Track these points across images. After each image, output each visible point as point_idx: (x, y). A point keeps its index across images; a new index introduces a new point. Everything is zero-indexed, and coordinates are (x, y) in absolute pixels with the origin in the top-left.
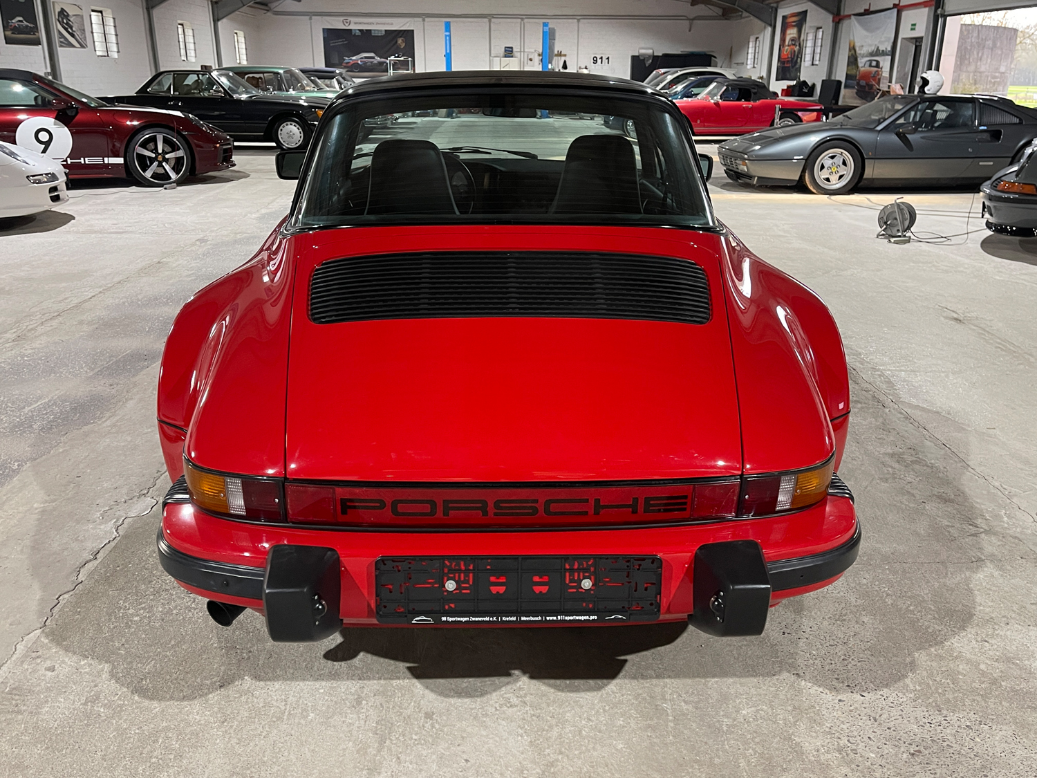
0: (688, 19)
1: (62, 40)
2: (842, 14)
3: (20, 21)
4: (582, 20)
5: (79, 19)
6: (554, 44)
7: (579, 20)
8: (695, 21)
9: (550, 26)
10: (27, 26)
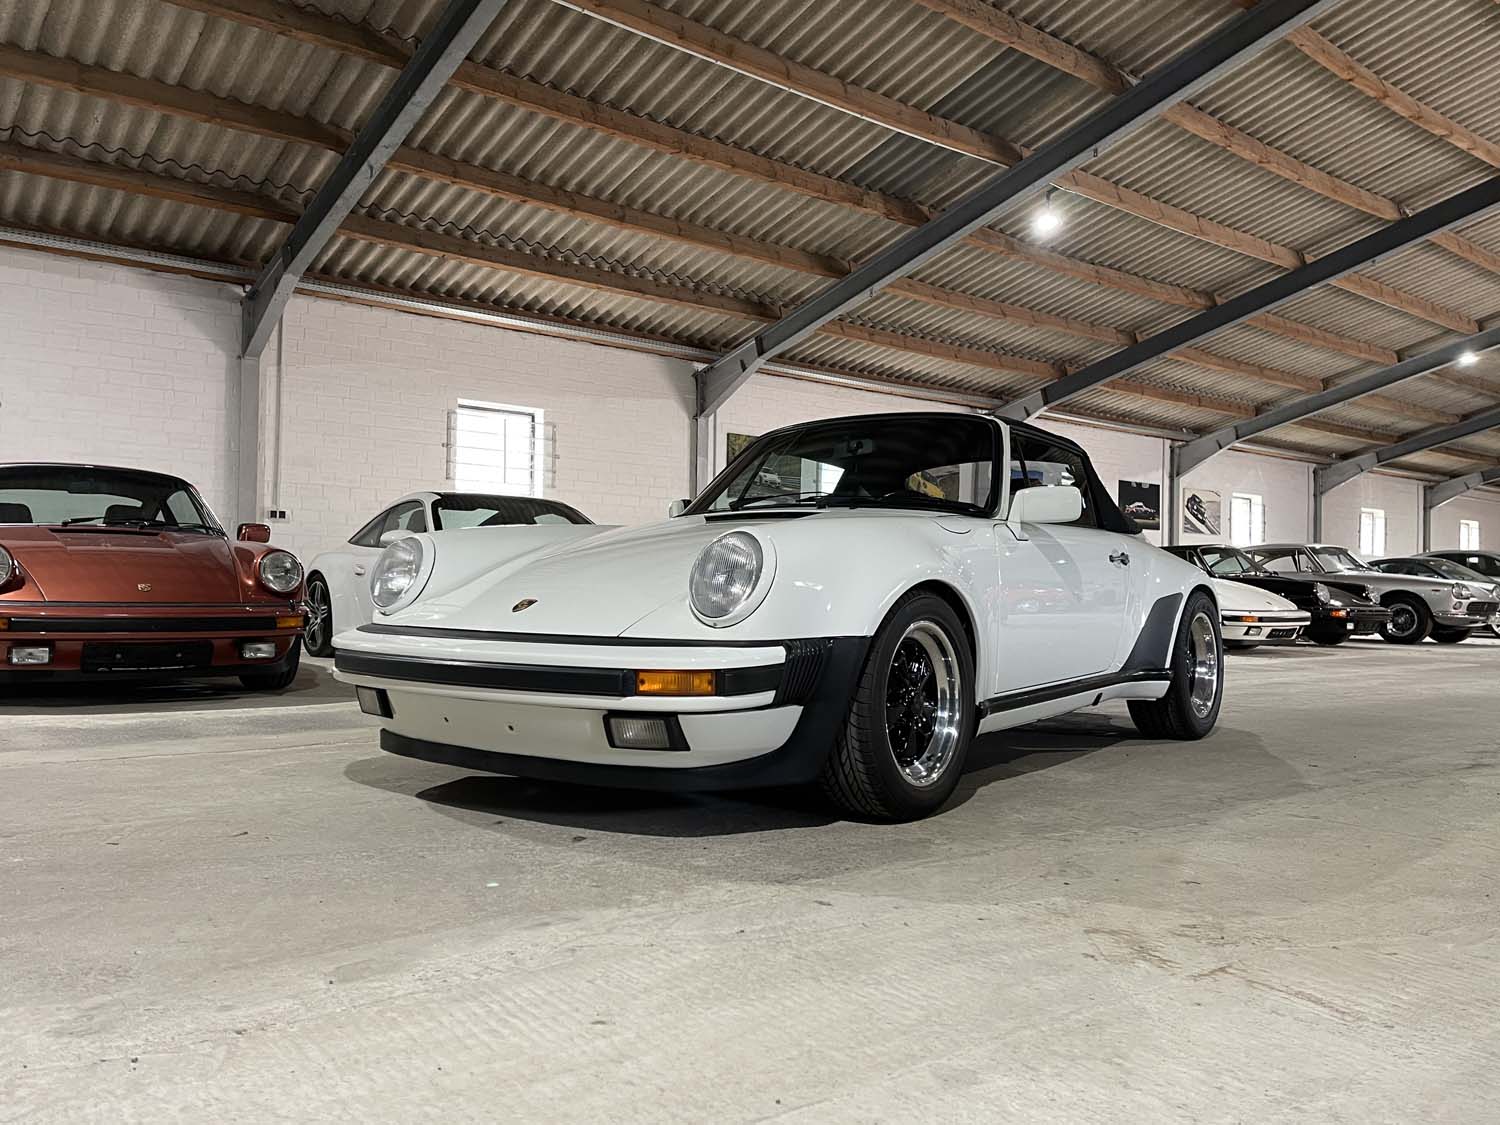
1: (1188, 526)
3: (1141, 507)
5: (1215, 506)
10: (1146, 511)
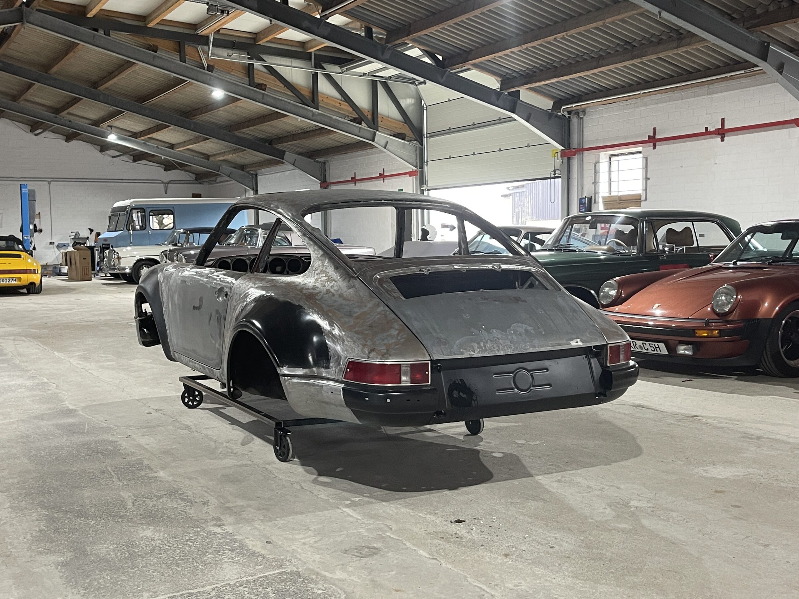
0: (163, 183)
2: (328, 181)
4: (52, 183)
6: (34, 205)
7: (49, 183)
8: (169, 185)
9: (29, 188)
